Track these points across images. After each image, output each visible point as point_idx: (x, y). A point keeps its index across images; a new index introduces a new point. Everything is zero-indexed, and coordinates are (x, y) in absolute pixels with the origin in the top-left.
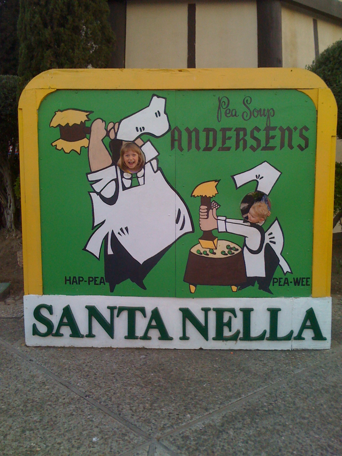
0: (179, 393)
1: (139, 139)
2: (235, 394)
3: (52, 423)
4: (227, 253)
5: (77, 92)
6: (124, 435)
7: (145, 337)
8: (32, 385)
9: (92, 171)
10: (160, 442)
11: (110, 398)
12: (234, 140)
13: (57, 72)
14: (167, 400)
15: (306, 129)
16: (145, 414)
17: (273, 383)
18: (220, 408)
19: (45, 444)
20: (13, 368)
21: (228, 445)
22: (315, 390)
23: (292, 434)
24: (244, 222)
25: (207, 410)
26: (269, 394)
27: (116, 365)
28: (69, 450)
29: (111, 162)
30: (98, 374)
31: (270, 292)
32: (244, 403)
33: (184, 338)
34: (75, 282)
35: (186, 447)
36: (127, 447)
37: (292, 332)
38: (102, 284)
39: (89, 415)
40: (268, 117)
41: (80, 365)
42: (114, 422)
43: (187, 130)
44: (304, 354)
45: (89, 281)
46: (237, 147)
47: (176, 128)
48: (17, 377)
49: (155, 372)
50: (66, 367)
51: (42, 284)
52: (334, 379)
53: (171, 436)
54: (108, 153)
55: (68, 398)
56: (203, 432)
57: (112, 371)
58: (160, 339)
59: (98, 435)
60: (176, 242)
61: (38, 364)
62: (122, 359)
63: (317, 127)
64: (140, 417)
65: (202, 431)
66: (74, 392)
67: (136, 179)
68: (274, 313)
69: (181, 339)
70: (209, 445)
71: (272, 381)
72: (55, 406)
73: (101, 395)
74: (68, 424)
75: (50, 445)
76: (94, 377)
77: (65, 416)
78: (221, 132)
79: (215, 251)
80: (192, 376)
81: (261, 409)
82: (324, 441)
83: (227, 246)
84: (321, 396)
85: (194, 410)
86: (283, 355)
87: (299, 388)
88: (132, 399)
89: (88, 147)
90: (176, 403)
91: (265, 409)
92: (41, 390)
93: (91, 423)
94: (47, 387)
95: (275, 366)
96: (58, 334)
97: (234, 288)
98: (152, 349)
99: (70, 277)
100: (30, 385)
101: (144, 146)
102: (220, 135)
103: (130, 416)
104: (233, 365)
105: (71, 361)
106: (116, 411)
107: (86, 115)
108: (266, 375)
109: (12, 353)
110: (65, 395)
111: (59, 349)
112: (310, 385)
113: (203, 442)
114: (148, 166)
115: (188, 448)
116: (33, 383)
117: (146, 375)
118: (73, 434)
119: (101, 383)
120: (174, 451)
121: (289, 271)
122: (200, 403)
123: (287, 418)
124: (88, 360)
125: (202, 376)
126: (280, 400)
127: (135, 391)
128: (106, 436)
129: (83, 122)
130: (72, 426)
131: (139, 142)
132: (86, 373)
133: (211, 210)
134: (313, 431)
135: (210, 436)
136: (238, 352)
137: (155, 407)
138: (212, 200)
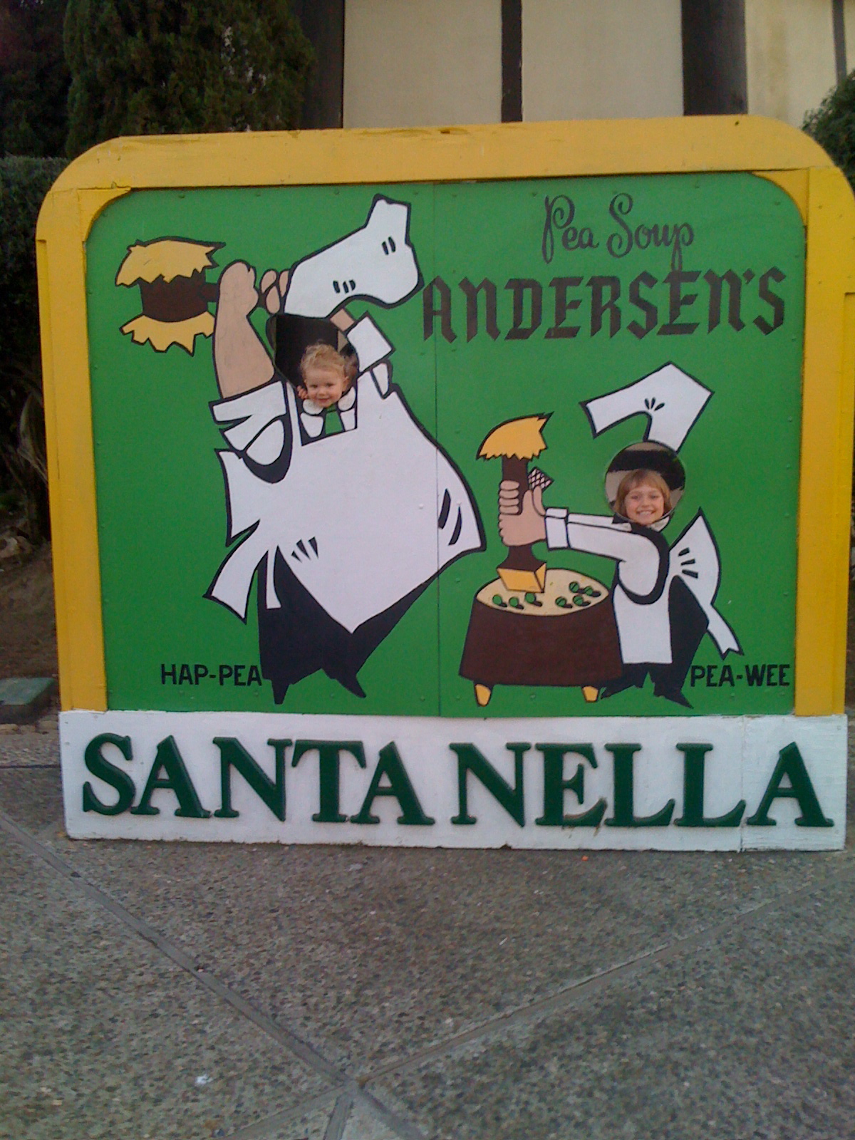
0: (433, 962)
1: (342, 311)
2: (578, 967)
3: (102, 1036)
4: (570, 601)
5: (182, 194)
6: (277, 1069)
7: (365, 817)
8: (67, 936)
9: (225, 397)
10: (365, 1089)
11: (258, 973)
12: (586, 309)
13: (132, 144)
14: (399, 981)
15: (776, 274)
16: (339, 1016)
17: (680, 938)
18: (535, 1001)
19: (75, 1090)
20: (28, 894)
21: (540, 1101)
22: (788, 956)
23: (714, 1074)
24: (614, 522)
25: (498, 1006)
26: (669, 966)
27: (284, 887)
28: (133, 1107)
29: (272, 372)
30: (235, 910)
31: (684, 702)
32: (598, 990)
33: (463, 818)
34: (186, 678)
35: (430, 1105)
36: (279, 1101)
37: (741, 806)
38: (254, 683)
39: (197, 1016)
40: (677, 247)
41: (195, 888)
42: (256, 1035)
43: (465, 284)
44: (772, 861)
45: (222, 677)
46: (596, 327)
47: (437, 282)
48: (32, 916)
49: (381, 906)
50: (159, 892)
51: (103, 684)
52: (844, 930)
53: (397, 1075)
54: (263, 349)
55: (152, 973)
56: (480, 1066)
57: (271, 905)
58: (401, 821)
59: (210, 1069)
60: (441, 576)
61: (90, 884)
62: (303, 872)
63: (805, 270)
64: (325, 1025)
65: (478, 1062)
66: (169, 957)
67: (336, 413)
68: (694, 757)
69: (455, 821)
70: (490, 1099)
71: (680, 933)
72: (115, 991)
73: (234, 965)
74: (142, 1039)
75: (87, 1092)
76: (224, 918)
77: (137, 1018)
78: (553, 290)
79: (540, 598)
80: (474, 917)
81: (640, 1005)
82: (793, 1094)
83: (570, 584)
84: (801, 975)
85: (466, 1007)
86: (718, 864)
87: (747, 952)
88: (312, 976)
89: (213, 335)
90: (422, 989)
91: (650, 1005)
92: (88, 952)
93: (198, 1036)
94: (103, 943)
95: (692, 892)
96: (146, 809)
97: (591, 693)
98: (380, 847)
99: (174, 666)
100: (63, 937)
101: (353, 330)
102: (549, 297)
103: (299, 1021)
104: (583, 889)
105: (173, 878)
106: (267, 1008)
107: (207, 254)
108: (666, 917)
109: (29, 855)
110: (144, 965)
111: (149, 847)
112: (779, 944)
113: (476, 1091)
114: (365, 381)
115: (436, 1107)
116: (69, 934)
117: (356, 914)
118: (150, 1065)
119: (241, 933)
120: (399, 1115)
121: (735, 647)
122: (484, 988)
123: (707, 1031)
124: (216, 875)
125: (498, 919)
126: (693, 983)
127: (322, 955)
128: (232, 1073)
129: (200, 270)
130: (150, 1044)
131: (342, 320)
132: (207, 907)
133: (528, 494)
134: (769, 1066)
135: (496, 1075)
136: (600, 857)
137: (367, 997)
138: (531, 466)
